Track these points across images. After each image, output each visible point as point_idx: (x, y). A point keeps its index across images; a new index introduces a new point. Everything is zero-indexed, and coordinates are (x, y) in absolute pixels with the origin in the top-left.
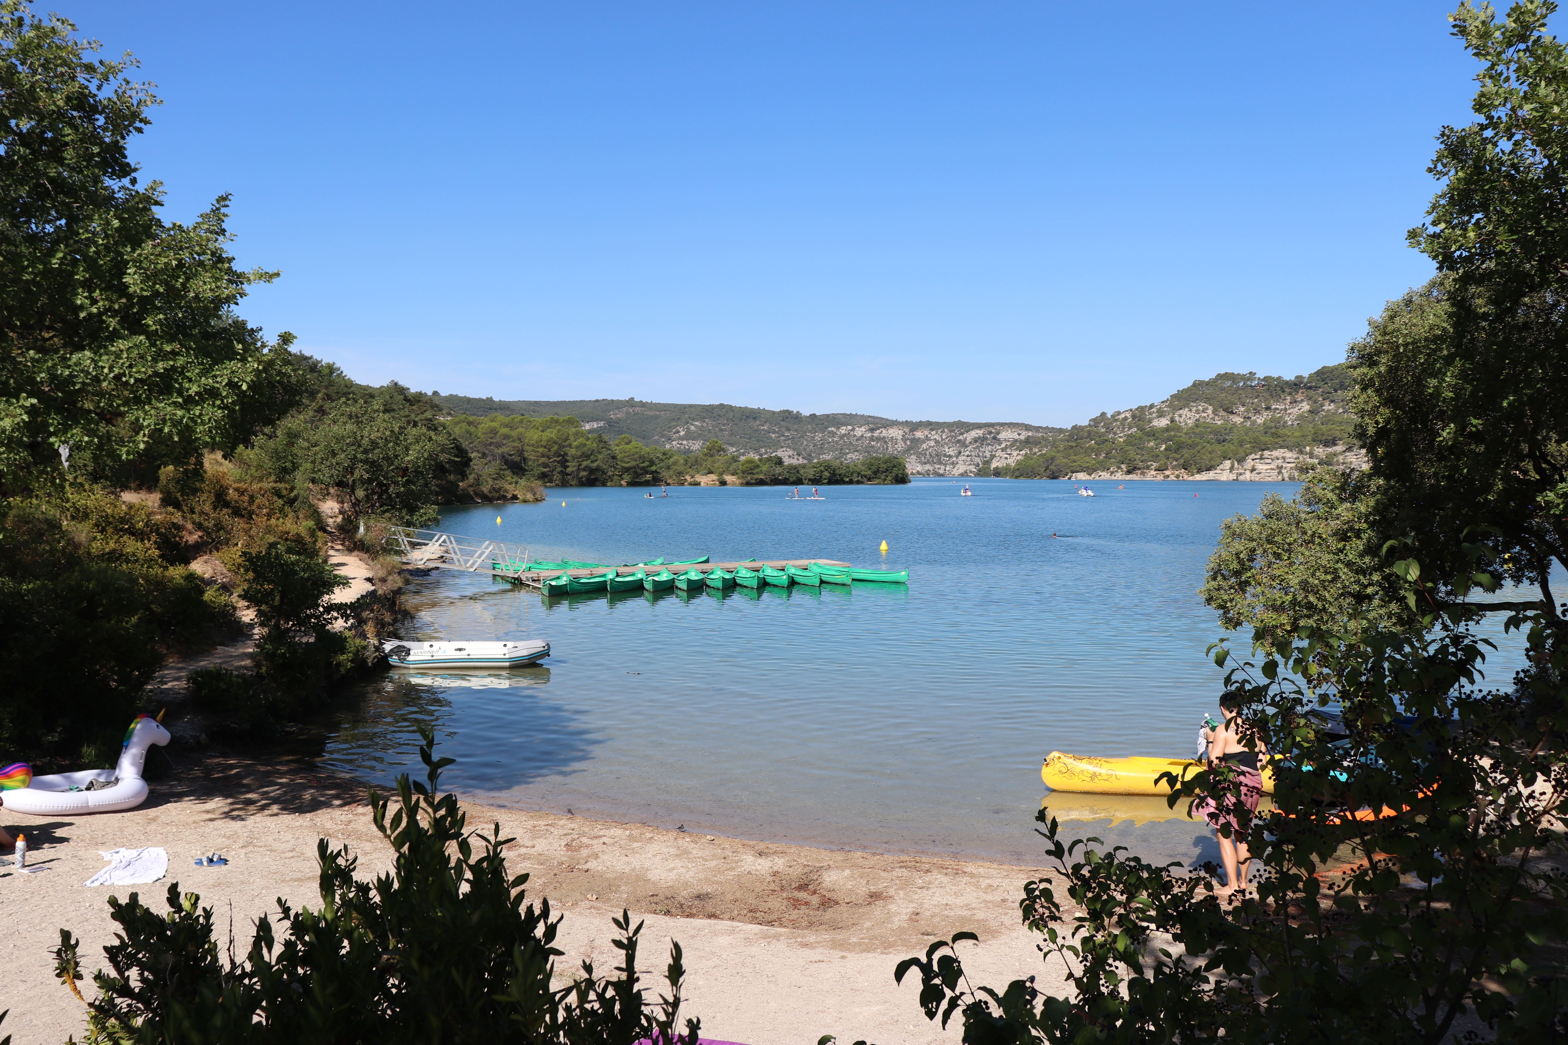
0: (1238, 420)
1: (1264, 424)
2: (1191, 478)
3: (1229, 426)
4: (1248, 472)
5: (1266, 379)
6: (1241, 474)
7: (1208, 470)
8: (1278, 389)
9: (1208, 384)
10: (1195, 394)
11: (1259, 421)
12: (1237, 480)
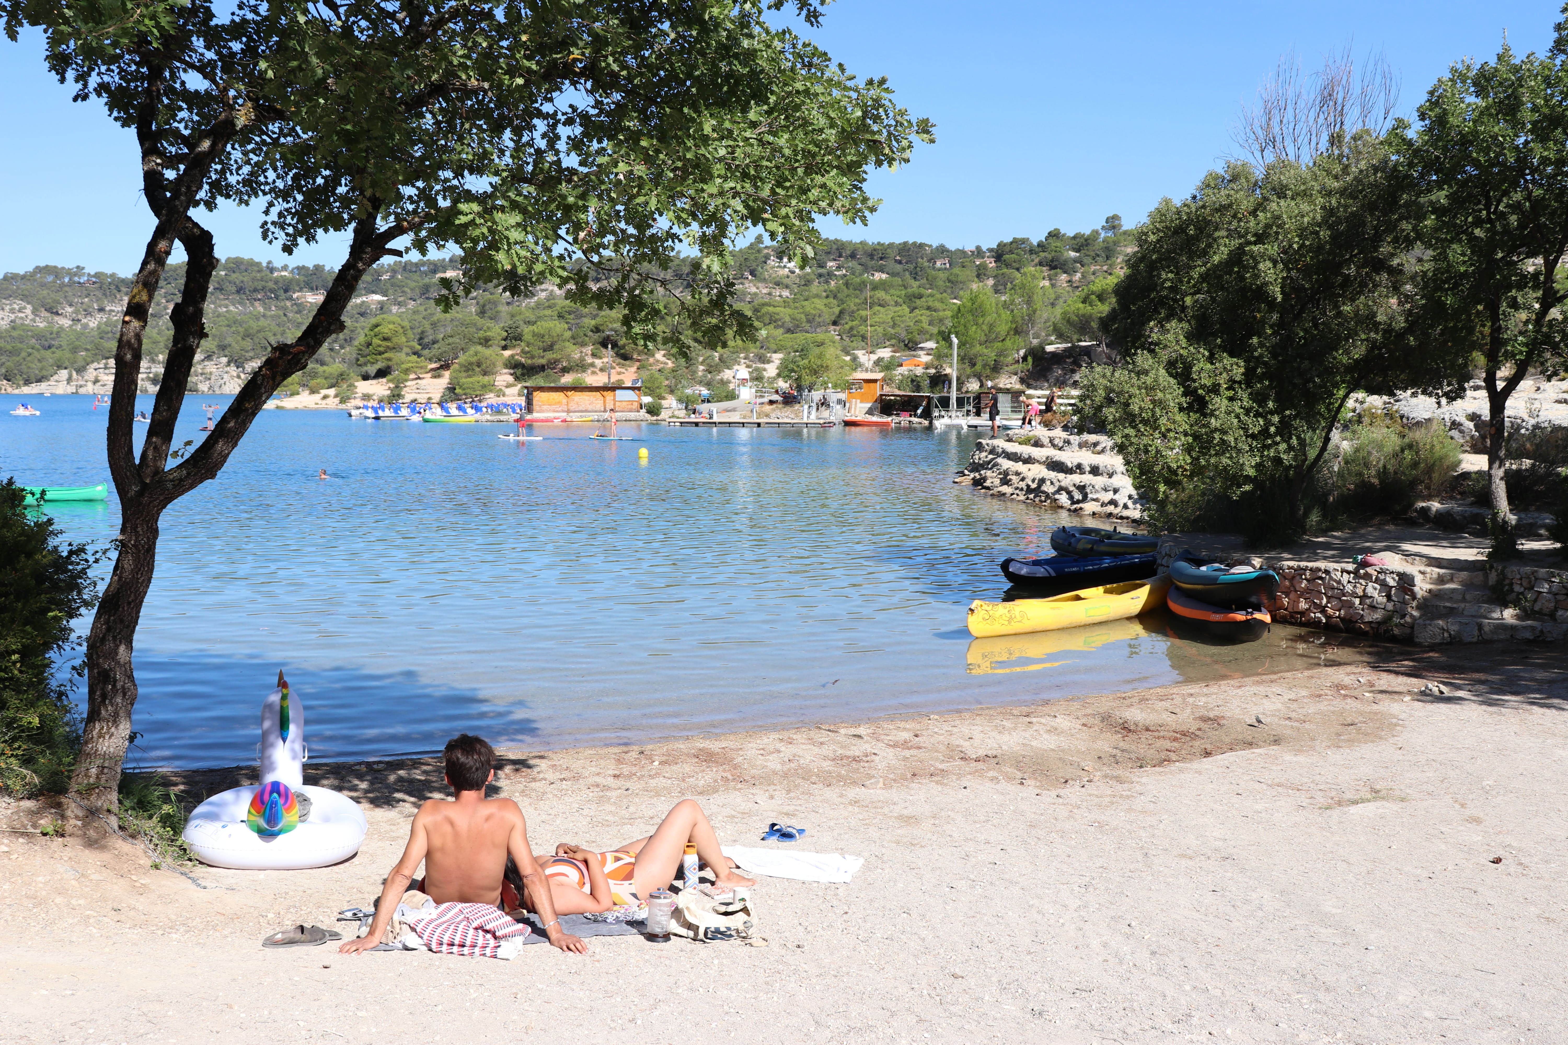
0: (65, 322)
1: (99, 328)
2: (17, 392)
3: (55, 330)
4: (90, 384)
5: (97, 275)
6: (81, 386)
7: (39, 381)
8: (113, 287)
9: (23, 277)
10: (7, 289)
11: (91, 325)
12: (77, 393)
